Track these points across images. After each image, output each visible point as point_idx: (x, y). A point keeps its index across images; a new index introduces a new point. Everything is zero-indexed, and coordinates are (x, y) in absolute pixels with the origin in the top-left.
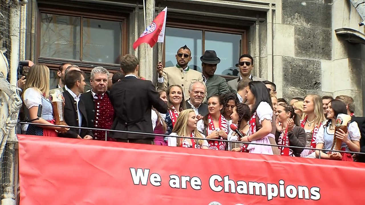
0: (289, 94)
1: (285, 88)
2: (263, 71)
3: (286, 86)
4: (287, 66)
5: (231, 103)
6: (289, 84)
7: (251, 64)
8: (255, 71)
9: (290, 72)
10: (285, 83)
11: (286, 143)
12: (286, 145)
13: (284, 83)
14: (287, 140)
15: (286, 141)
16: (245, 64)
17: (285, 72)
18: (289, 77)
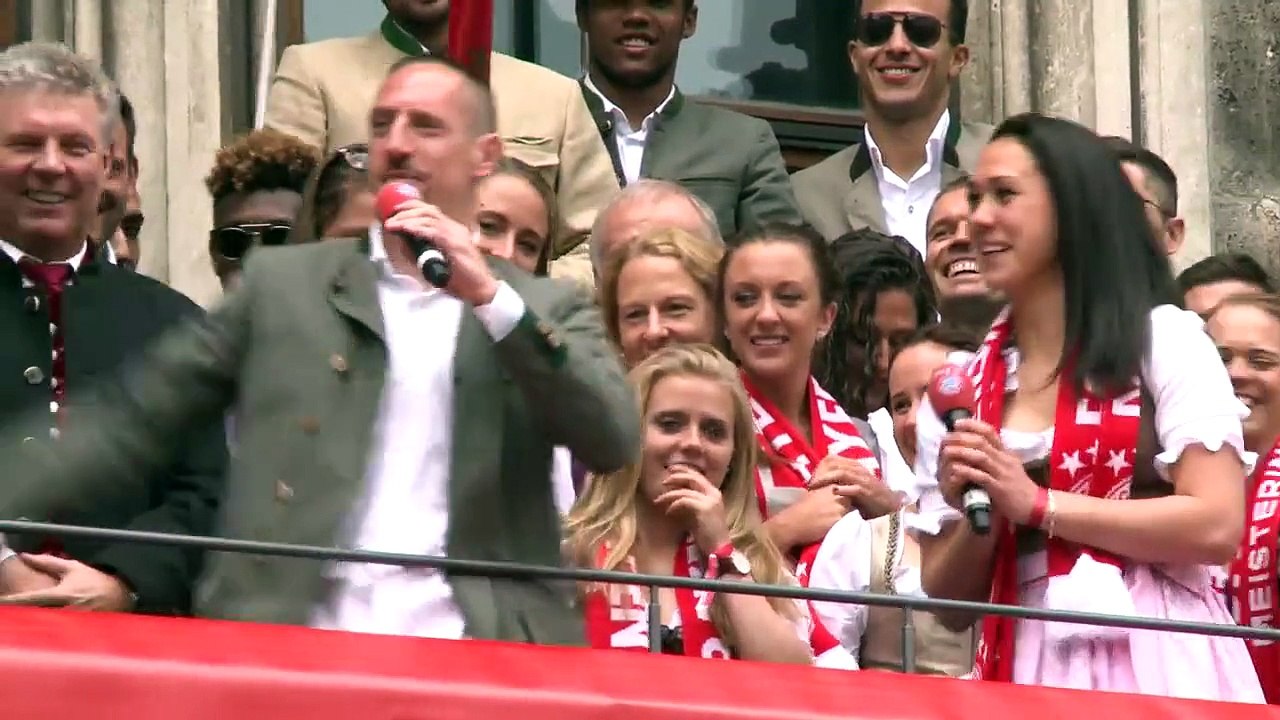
0: (1260, 243)
1: (1234, 200)
2: (1056, 68)
3: (1239, 179)
4: (1240, 26)
5: (896, 311)
6: (1260, 164)
7: (944, 33)
8: (998, 70)
9: (1267, 76)
10: (1228, 157)
11: (1253, 608)
12: (1255, 620)
13: (1225, 164)
14: (1255, 585)
15: (1252, 592)
16: (898, 29)
17: (1231, 70)
18: (1260, 114)
